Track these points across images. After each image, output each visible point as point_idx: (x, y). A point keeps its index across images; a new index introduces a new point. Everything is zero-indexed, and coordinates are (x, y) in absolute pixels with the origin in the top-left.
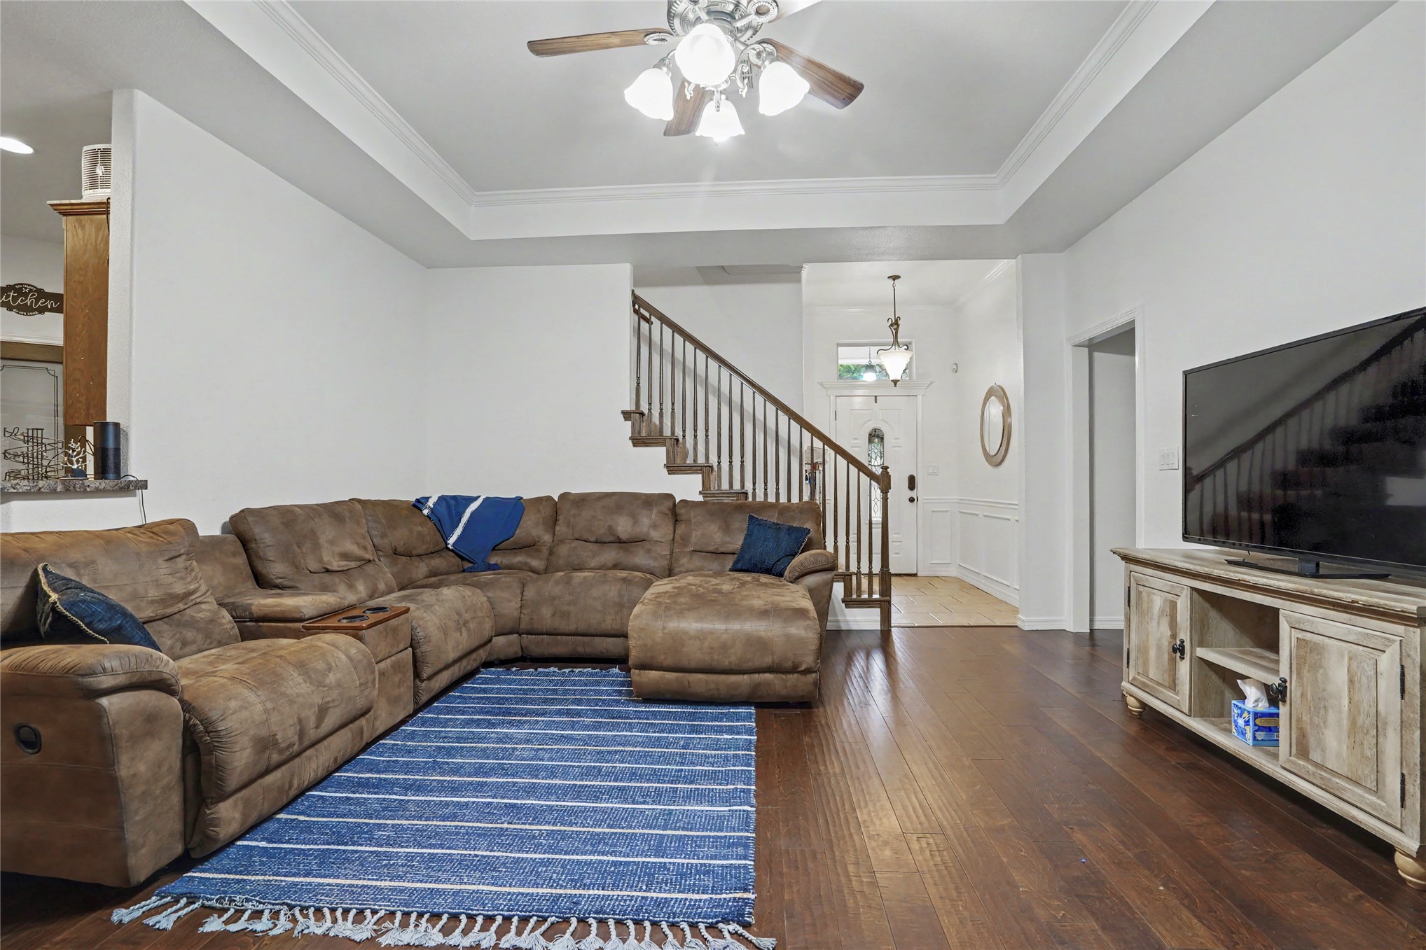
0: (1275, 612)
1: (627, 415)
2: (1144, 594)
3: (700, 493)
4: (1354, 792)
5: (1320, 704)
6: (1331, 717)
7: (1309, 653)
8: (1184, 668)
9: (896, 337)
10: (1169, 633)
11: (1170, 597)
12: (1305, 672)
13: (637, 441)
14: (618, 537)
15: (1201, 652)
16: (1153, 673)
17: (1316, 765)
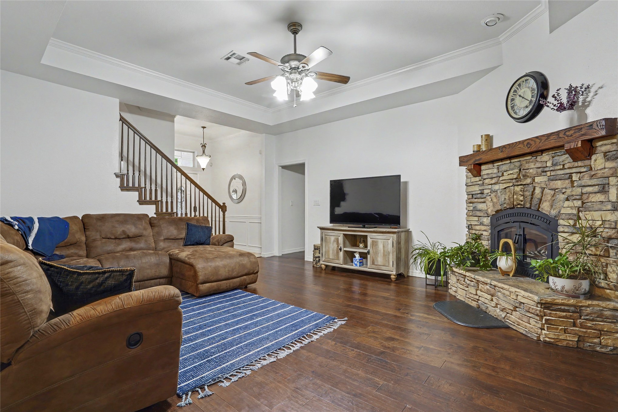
0: (367, 236)
1: (117, 176)
2: (328, 238)
3: (155, 214)
4: (384, 268)
5: (376, 253)
6: (379, 254)
7: (374, 244)
8: (341, 254)
9: (204, 152)
10: (337, 246)
11: (337, 237)
12: (374, 247)
13: (123, 188)
14: (128, 235)
15: (345, 249)
16: (331, 257)
17: (376, 265)
